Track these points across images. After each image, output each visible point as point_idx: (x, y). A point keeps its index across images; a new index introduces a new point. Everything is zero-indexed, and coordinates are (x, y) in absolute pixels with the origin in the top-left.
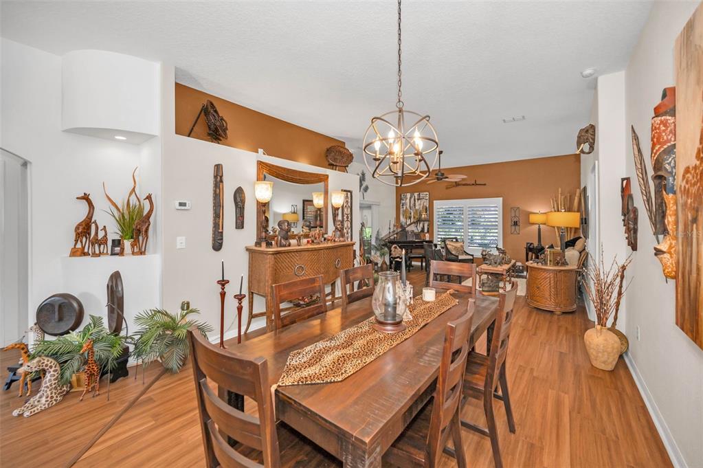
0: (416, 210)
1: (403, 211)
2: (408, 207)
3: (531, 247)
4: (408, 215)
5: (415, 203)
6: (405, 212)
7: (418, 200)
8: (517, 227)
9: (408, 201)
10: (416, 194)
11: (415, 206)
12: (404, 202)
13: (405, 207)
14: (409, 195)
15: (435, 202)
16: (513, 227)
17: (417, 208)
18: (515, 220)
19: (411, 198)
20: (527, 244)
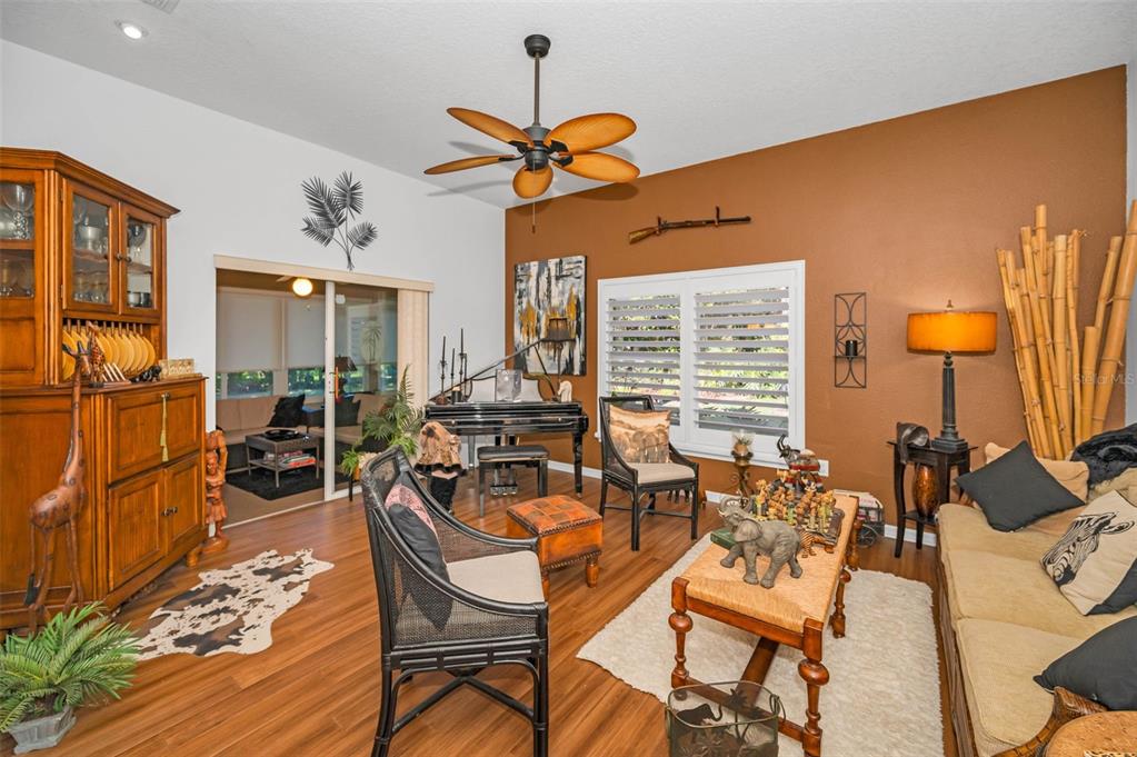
0: (553, 310)
1: (521, 312)
2: (533, 302)
3: (919, 441)
4: (533, 324)
5: (549, 290)
6: (525, 314)
7: (557, 278)
8: (858, 368)
9: (532, 282)
10: (552, 263)
11: (549, 297)
12: (523, 286)
13: (524, 300)
14: (534, 267)
15: (599, 281)
16: (843, 368)
17: (555, 302)
18: (851, 337)
19: (539, 275)
20: (901, 427)
